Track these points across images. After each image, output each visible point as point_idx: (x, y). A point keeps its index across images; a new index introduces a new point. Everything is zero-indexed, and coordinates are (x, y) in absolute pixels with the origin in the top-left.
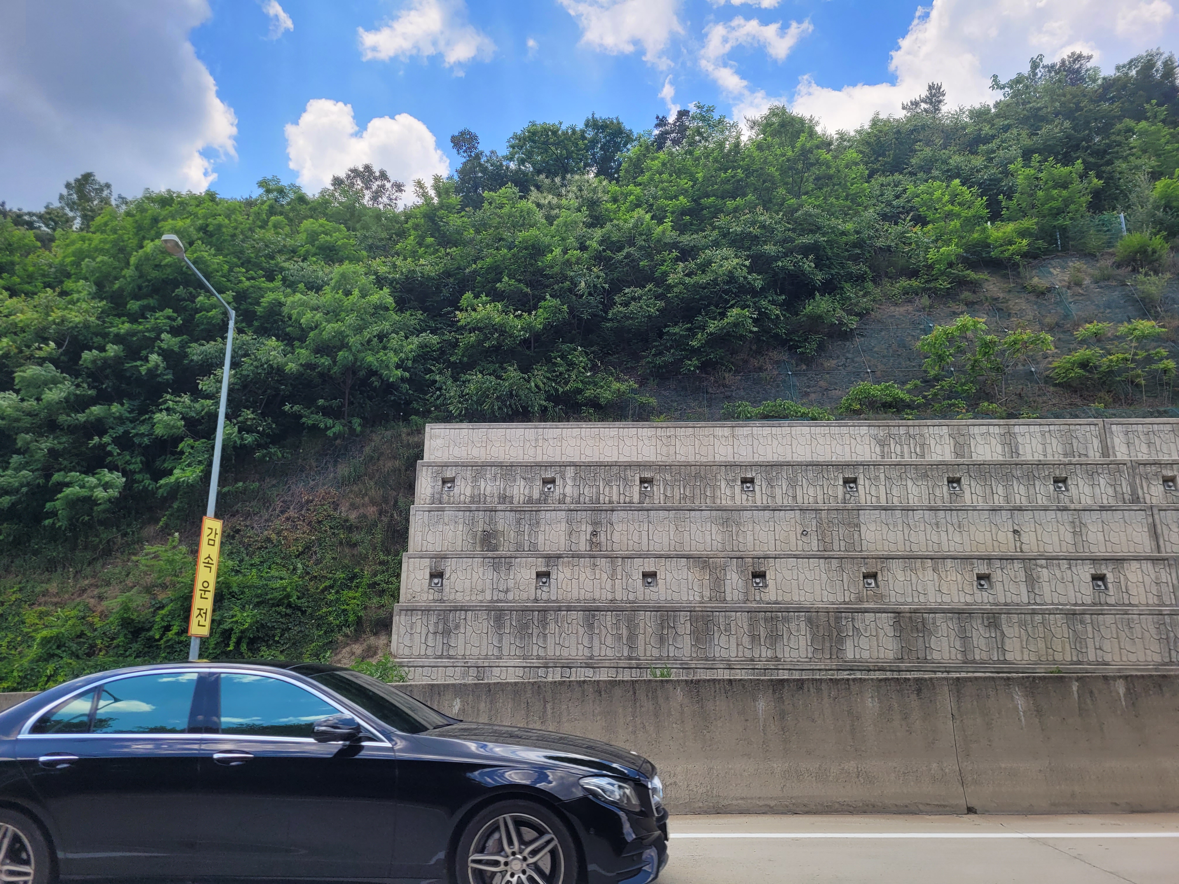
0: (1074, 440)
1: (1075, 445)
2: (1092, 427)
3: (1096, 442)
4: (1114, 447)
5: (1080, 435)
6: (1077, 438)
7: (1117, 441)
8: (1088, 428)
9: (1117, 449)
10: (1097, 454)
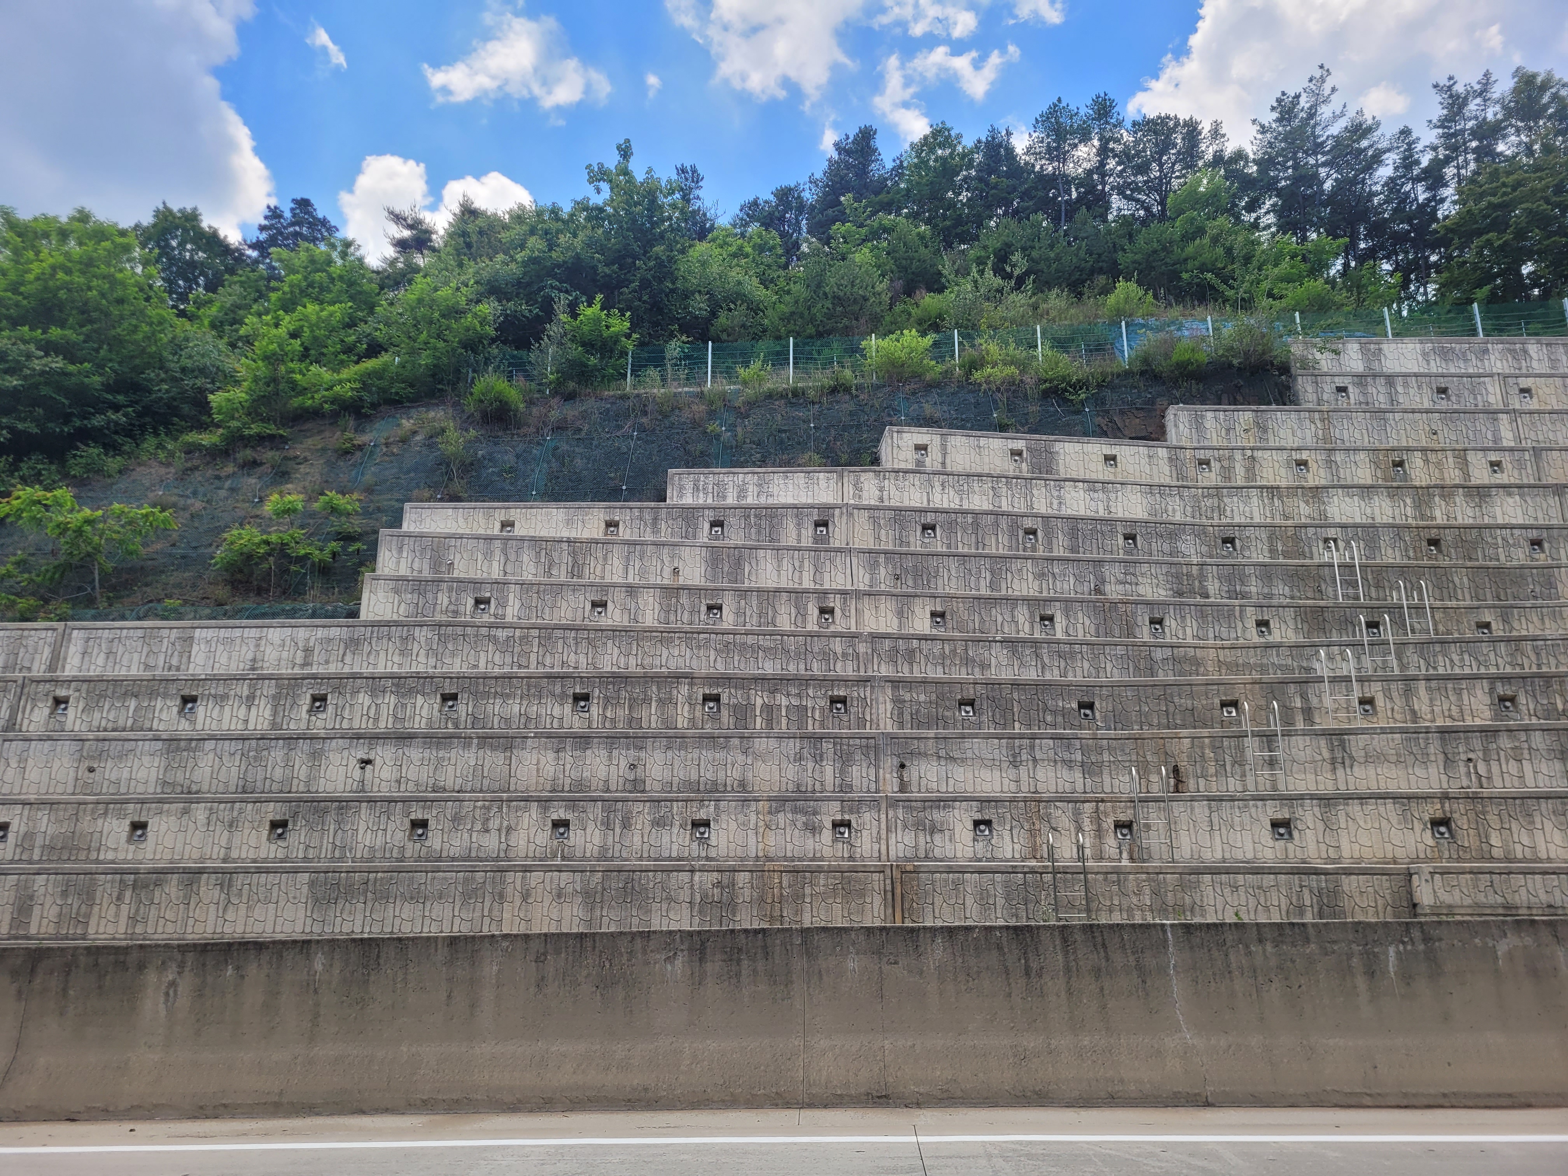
0: (22, 650)
1: (21, 655)
2: (50, 633)
3: (47, 652)
4: (65, 659)
5: (30, 642)
6: (26, 647)
7: (72, 649)
8: (43, 634)
9: (69, 660)
10: (43, 667)
